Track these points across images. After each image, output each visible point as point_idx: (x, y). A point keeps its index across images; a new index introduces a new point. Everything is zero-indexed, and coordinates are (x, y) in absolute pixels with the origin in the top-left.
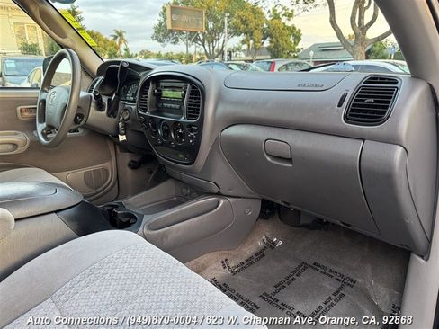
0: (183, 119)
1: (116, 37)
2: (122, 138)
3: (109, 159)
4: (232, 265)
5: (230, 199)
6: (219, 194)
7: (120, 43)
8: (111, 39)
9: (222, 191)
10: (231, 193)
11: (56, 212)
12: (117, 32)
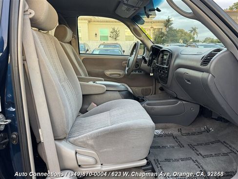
0: (165, 66)
1: (192, 31)
2: (151, 74)
3: (153, 85)
4: (183, 132)
5: (184, 102)
6: (176, 98)
7: (194, 34)
8: (189, 32)
9: (178, 97)
10: (182, 98)
11: (119, 91)
12: (193, 28)
